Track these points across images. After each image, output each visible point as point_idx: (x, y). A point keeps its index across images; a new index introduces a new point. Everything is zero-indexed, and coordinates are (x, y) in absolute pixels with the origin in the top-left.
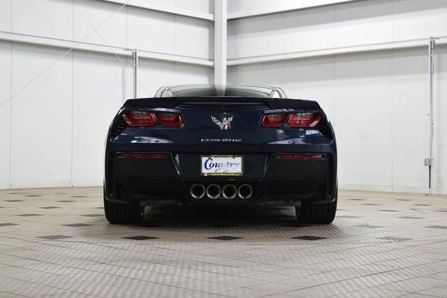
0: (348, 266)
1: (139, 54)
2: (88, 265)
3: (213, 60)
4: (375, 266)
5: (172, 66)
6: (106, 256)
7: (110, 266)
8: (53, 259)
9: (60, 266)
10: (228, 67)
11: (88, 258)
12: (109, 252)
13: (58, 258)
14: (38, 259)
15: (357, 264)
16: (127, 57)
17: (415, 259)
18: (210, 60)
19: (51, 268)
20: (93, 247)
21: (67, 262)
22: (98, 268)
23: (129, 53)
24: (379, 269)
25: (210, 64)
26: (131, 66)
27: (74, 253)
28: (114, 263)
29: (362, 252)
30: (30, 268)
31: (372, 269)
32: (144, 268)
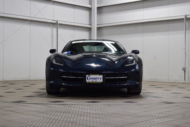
0: (149, 114)
1: (59, 22)
2: (37, 114)
3: (91, 25)
4: (161, 114)
5: (73, 27)
6: (45, 110)
7: (46, 114)
8: (22, 111)
9: (25, 114)
10: (97, 28)
11: (37, 111)
12: (46, 108)
13: (24, 111)
14: (16, 111)
15: (153, 113)
16: (53, 24)
17: (178, 111)
18: (90, 25)
19: (21, 115)
20: (39, 106)
21: (28, 113)
22: (41, 115)
23: (55, 22)
24: (163, 116)
25: (90, 26)
26: (56, 27)
27: (31, 109)
28: (48, 113)
29: (155, 108)
30: (12, 115)
31: (160, 115)
32: (61, 115)
